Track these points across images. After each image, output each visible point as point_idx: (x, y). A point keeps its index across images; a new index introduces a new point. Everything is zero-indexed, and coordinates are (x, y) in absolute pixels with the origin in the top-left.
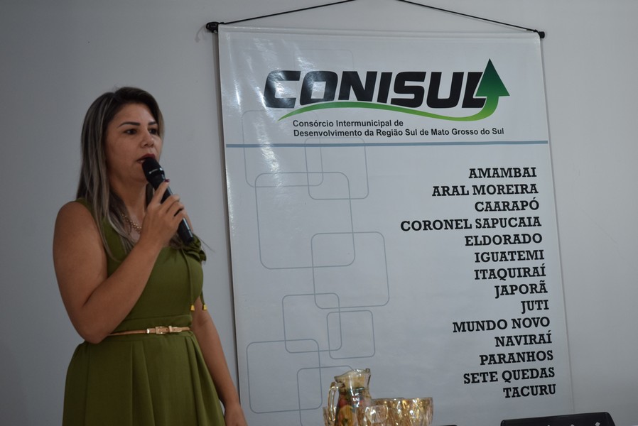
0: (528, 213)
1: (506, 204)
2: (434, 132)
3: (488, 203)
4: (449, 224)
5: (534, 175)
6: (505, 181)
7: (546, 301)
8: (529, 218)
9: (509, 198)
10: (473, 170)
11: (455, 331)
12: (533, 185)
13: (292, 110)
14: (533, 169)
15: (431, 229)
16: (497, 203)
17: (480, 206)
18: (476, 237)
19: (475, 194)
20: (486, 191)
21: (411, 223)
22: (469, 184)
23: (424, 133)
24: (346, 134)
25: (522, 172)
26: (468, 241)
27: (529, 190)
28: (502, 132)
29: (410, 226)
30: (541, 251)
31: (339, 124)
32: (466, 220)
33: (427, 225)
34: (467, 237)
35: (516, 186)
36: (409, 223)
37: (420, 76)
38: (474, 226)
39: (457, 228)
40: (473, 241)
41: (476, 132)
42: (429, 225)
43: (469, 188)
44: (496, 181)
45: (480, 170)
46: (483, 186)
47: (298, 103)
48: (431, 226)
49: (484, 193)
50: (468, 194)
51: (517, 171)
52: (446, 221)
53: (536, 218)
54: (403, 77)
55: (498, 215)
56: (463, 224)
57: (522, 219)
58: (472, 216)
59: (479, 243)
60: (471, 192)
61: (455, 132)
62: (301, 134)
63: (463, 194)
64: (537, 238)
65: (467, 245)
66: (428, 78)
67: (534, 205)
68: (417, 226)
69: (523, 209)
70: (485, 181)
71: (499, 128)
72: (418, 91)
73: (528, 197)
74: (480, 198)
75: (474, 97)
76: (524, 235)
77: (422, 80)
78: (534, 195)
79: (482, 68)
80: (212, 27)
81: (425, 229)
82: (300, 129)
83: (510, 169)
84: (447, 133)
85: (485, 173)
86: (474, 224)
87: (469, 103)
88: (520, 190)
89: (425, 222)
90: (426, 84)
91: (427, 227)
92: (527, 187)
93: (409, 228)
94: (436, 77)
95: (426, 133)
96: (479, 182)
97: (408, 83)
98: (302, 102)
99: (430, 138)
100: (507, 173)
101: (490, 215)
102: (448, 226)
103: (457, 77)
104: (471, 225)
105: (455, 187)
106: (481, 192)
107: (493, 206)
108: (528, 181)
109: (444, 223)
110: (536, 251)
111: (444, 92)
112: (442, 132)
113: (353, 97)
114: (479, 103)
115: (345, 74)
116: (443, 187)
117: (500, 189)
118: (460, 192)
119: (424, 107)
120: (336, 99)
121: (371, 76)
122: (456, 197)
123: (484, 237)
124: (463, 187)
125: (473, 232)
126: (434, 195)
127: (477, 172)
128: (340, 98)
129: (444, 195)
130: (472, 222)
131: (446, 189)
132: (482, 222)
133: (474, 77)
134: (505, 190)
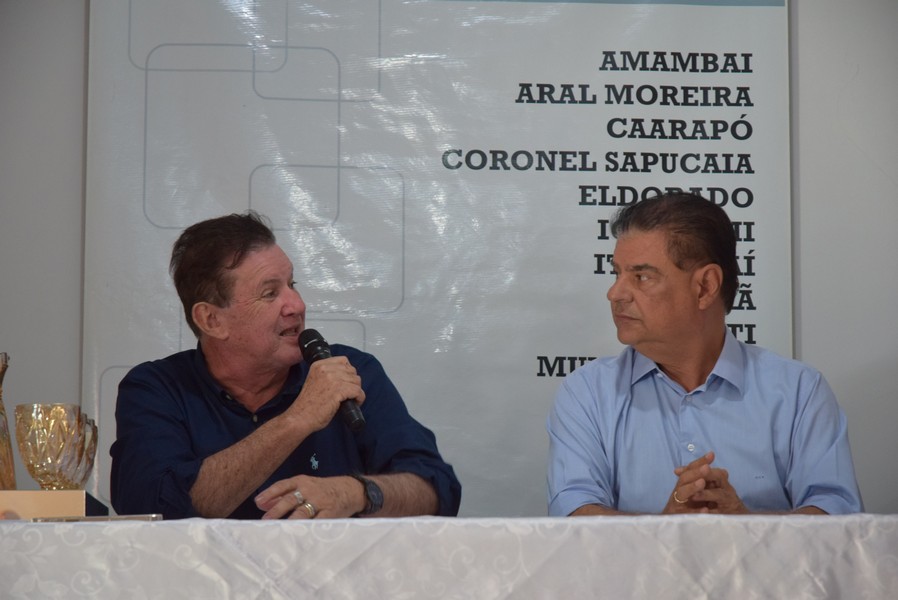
0: (727, 144)
1: (678, 128)
3: (638, 122)
4: (547, 160)
5: (747, 70)
6: (680, 79)
7: (750, 327)
8: (728, 157)
9: (688, 115)
10: (609, 54)
11: (541, 374)
12: (743, 90)
14: (747, 57)
15: (506, 168)
16: (658, 122)
18: (604, 189)
19: (609, 102)
20: (634, 97)
21: (464, 154)
22: (597, 84)
25: (721, 62)
26: (584, 195)
27: (733, 98)
29: (462, 159)
30: (749, 225)
32: (584, 155)
33: (498, 159)
34: (583, 188)
35: (705, 90)
36: (459, 153)
38: (601, 167)
39: (564, 168)
40: (597, 196)
42: (502, 161)
43: (597, 89)
44: (658, 79)
45: (626, 54)
46: (628, 88)
48: (508, 162)
49: (629, 101)
50: (594, 101)
51: (710, 62)
52: (541, 154)
53: (744, 157)
55: (657, 146)
56: (577, 161)
57: (711, 157)
58: (599, 145)
59: (609, 200)
60: (602, 96)
63: (584, 101)
64: (742, 198)
65: (583, 202)
67: (741, 130)
68: (476, 160)
69: (716, 137)
70: (636, 78)
73: (729, 114)
74: (620, 110)
76: (712, 191)
78: (743, 109)
81: (494, 167)
83: (693, 56)
85: (637, 61)
86: (602, 163)
88: (712, 98)
89: (494, 153)
91: (499, 164)
92: (728, 92)
93: (460, 164)
96: (620, 79)
100: (686, 62)
101: (639, 146)
102: (544, 164)
104: (595, 164)
105: (567, 87)
106: (624, 98)
107: (648, 128)
108: (732, 81)
109: (536, 158)
116: (541, 87)
117: (668, 95)
118: (578, 96)
122: (567, 106)
123: (622, 189)
124: (584, 88)
125: (600, 177)
126: (519, 101)
127: (619, 60)
129: (542, 101)
130: (597, 157)
131: (546, 91)
132: (621, 160)
134: (680, 97)
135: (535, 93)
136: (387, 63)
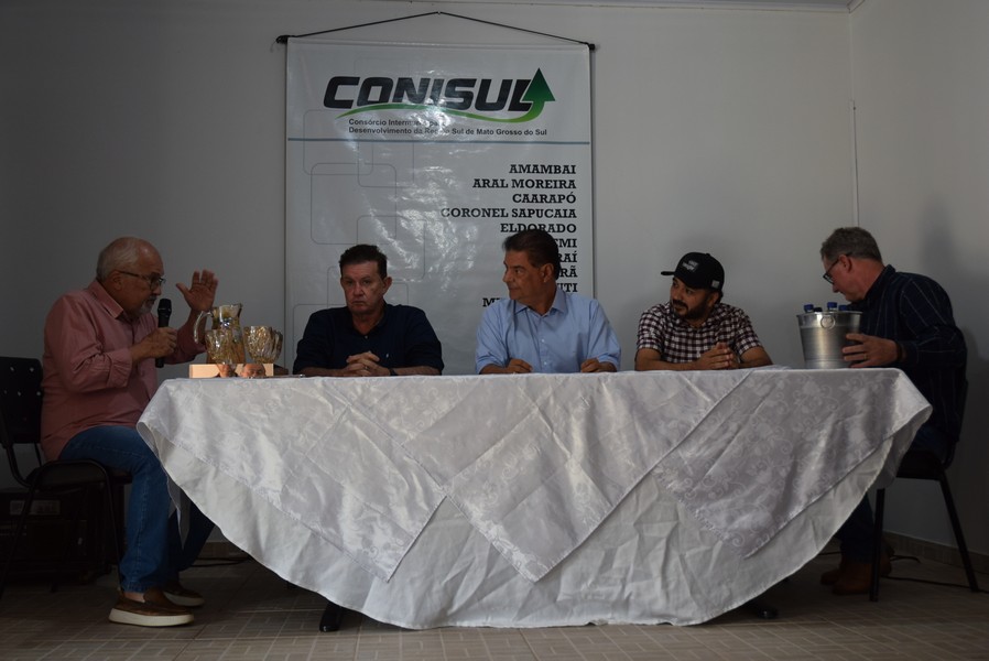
0: (565, 205)
1: (544, 198)
2: (479, 132)
3: (526, 196)
4: (487, 213)
5: (574, 172)
6: (544, 177)
7: (575, 285)
8: (565, 211)
9: (548, 192)
10: (513, 166)
12: (572, 181)
13: (348, 110)
14: (573, 167)
15: (469, 216)
16: (535, 196)
17: (517, 198)
18: (511, 225)
19: (513, 187)
20: (524, 185)
21: (451, 210)
22: (508, 179)
23: (470, 132)
24: (397, 131)
25: (562, 169)
26: (503, 228)
27: (567, 185)
28: (545, 133)
29: (450, 212)
30: (574, 240)
31: (391, 123)
32: (503, 210)
33: (465, 212)
34: (502, 225)
35: (555, 181)
36: (448, 210)
37: (471, 83)
38: (510, 215)
39: (494, 216)
40: (508, 228)
41: (520, 133)
42: (467, 213)
43: (508, 181)
44: (535, 177)
45: (521, 166)
46: (522, 181)
47: (355, 104)
48: (470, 213)
49: (522, 187)
50: (507, 187)
51: (557, 169)
52: (484, 210)
53: (572, 211)
54: (454, 83)
55: (535, 206)
56: (500, 213)
57: (558, 210)
58: (509, 206)
60: (511, 184)
61: (500, 132)
62: (356, 130)
63: (503, 186)
64: (571, 228)
65: (502, 230)
66: (478, 84)
67: (571, 199)
68: (456, 213)
69: (560, 202)
70: (525, 176)
71: (542, 130)
72: (468, 96)
73: (566, 192)
74: (518, 190)
75: (521, 101)
76: (558, 225)
77: (473, 86)
78: (572, 190)
79: (530, 76)
80: (283, 40)
81: (464, 216)
82: (354, 126)
83: (550, 166)
84: (491, 132)
85: (526, 169)
86: (511, 214)
87: (515, 106)
88: (558, 185)
89: (464, 210)
90: (475, 90)
92: (565, 182)
93: (449, 214)
94: (486, 84)
95: (472, 132)
96: (518, 177)
97: (458, 89)
98: (359, 104)
99: (476, 137)
100: (546, 169)
101: (527, 206)
102: (485, 214)
103: (506, 84)
104: (507, 214)
105: (495, 181)
106: (520, 185)
107: (530, 198)
108: (567, 177)
109: (482, 211)
110: (569, 240)
111: (493, 97)
112: (487, 132)
113: (406, 100)
114: (525, 107)
115: (400, 79)
116: (484, 180)
117: (539, 184)
118: (499, 184)
119: (472, 109)
120: (390, 101)
121: (425, 82)
122: (495, 189)
123: (519, 225)
124: (503, 181)
125: (510, 220)
126: (474, 186)
127: (518, 168)
128: (394, 101)
129: (484, 186)
130: (508, 211)
131: (486, 182)
132: (519, 212)
133: (522, 84)
134: (544, 185)
135: (481, 183)
136: (417, 171)
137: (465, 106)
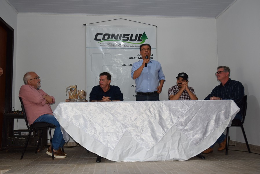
2: (131, 46)
11: (132, 87)
13: (100, 41)
22: (137, 57)
23: (128, 46)
24: (111, 46)
31: (110, 44)
33: (127, 65)
36: (123, 64)
37: (128, 35)
46: (140, 57)
47: (102, 39)
54: (124, 35)
60: (138, 58)
61: (135, 46)
62: (102, 46)
66: (130, 35)
68: (125, 65)
72: (128, 38)
77: (129, 36)
79: (142, 33)
80: (85, 25)
82: (101, 45)
84: (133, 46)
87: (139, 40)
95: (129, 46)
97: (125, 36)
98: (102, 40)
99: (130, 47)
103: (137, 35)
105: (134, 57)
109: (131, 65)
111: (134, 38)
113: (113, 39)
114: (141, 40)
115: (112, 34)
118: (135, 58)
119: (129, 41)
121: (118, 35)
126: (129, 59)
131: (132, 58)
136: (116, 55)
137: (127, 40)
